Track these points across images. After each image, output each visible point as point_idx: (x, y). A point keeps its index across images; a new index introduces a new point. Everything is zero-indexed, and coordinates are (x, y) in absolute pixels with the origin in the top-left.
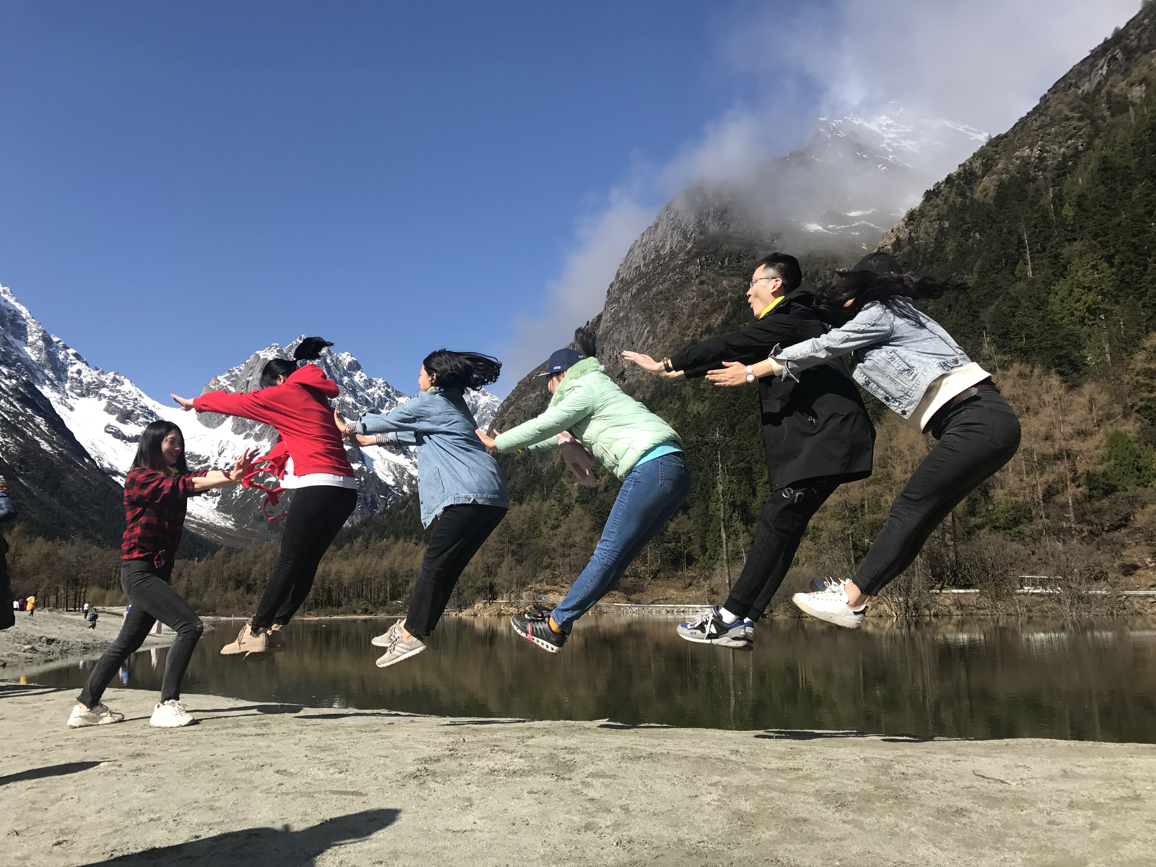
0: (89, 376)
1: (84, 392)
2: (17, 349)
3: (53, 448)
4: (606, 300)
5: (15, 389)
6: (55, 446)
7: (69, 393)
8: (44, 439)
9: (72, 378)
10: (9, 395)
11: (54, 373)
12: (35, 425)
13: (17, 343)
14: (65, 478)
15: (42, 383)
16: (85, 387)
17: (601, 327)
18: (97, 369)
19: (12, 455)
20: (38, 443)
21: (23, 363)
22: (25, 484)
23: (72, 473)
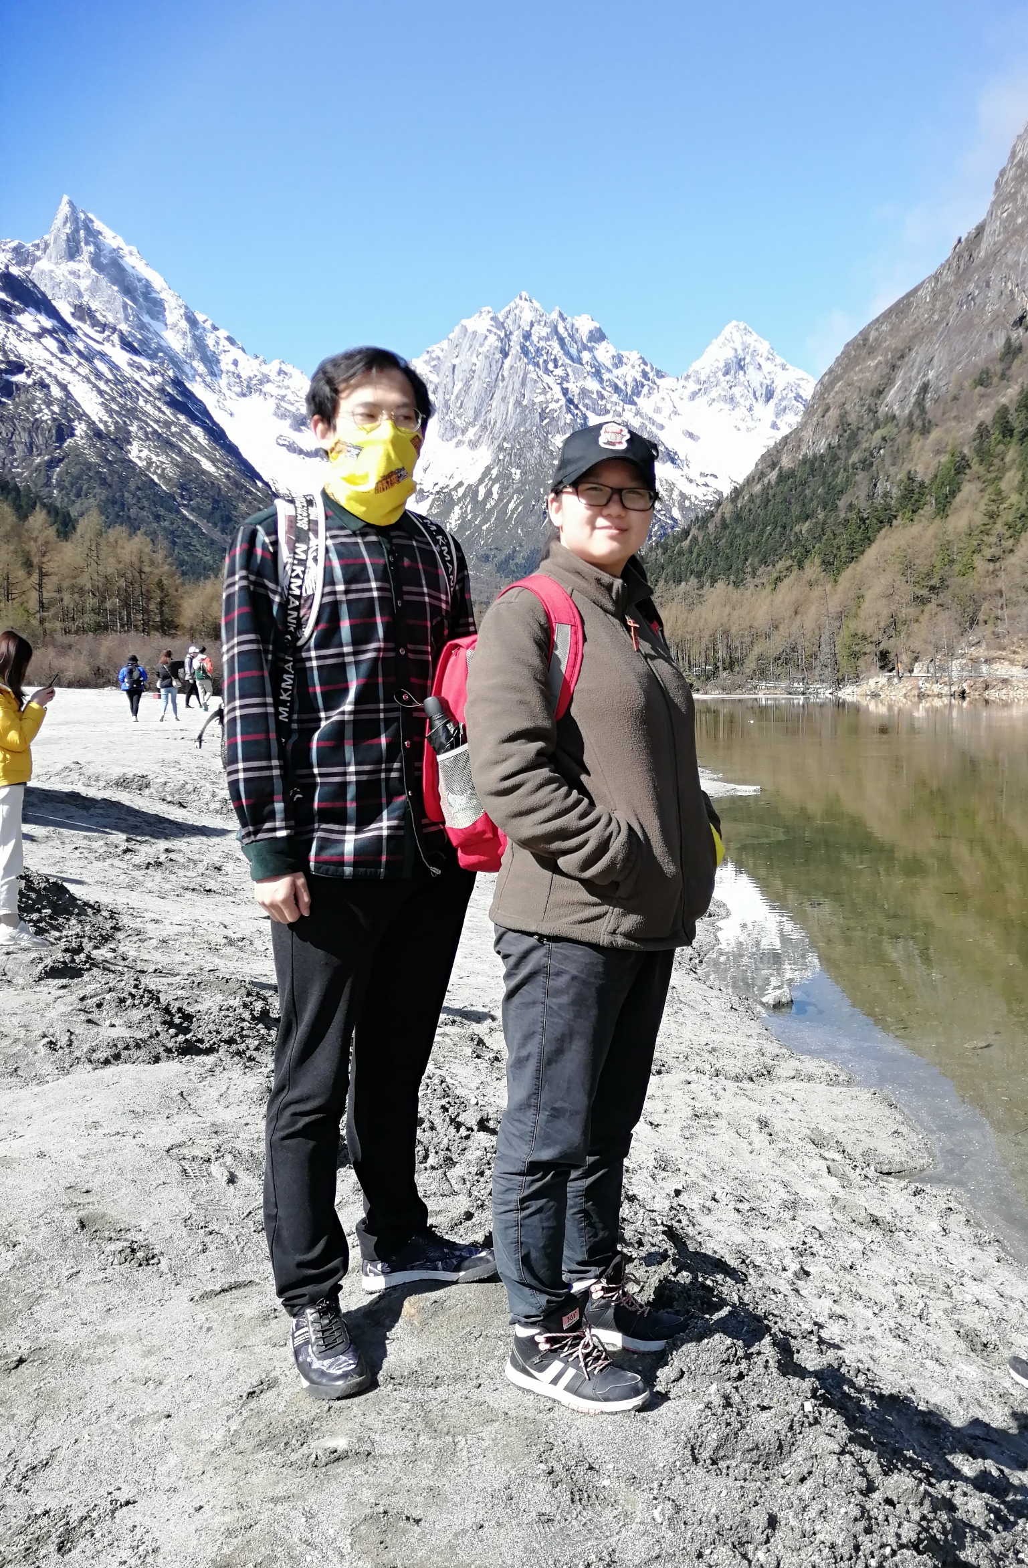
0: (249, 368)
1: (245, 390)
2: (157, 334)
3: (218, 468)
4: (992, 198)
5: (162, 390)
6: (220, 465)
7: (228, 393)
8: (206, 456)
9: (228, 372)
10: (155, 398)
11: (205, 365)
12: (192, 437)
13: (155, 325)
14: (235, 508)
15: (193, 379)
16: (245, 384)
17: (984, 245)
18: (257, 357)
19: (170, 480)
20: (198, 462)
21: (166, 354)
22: (191, 518)
23: (244, 500)
